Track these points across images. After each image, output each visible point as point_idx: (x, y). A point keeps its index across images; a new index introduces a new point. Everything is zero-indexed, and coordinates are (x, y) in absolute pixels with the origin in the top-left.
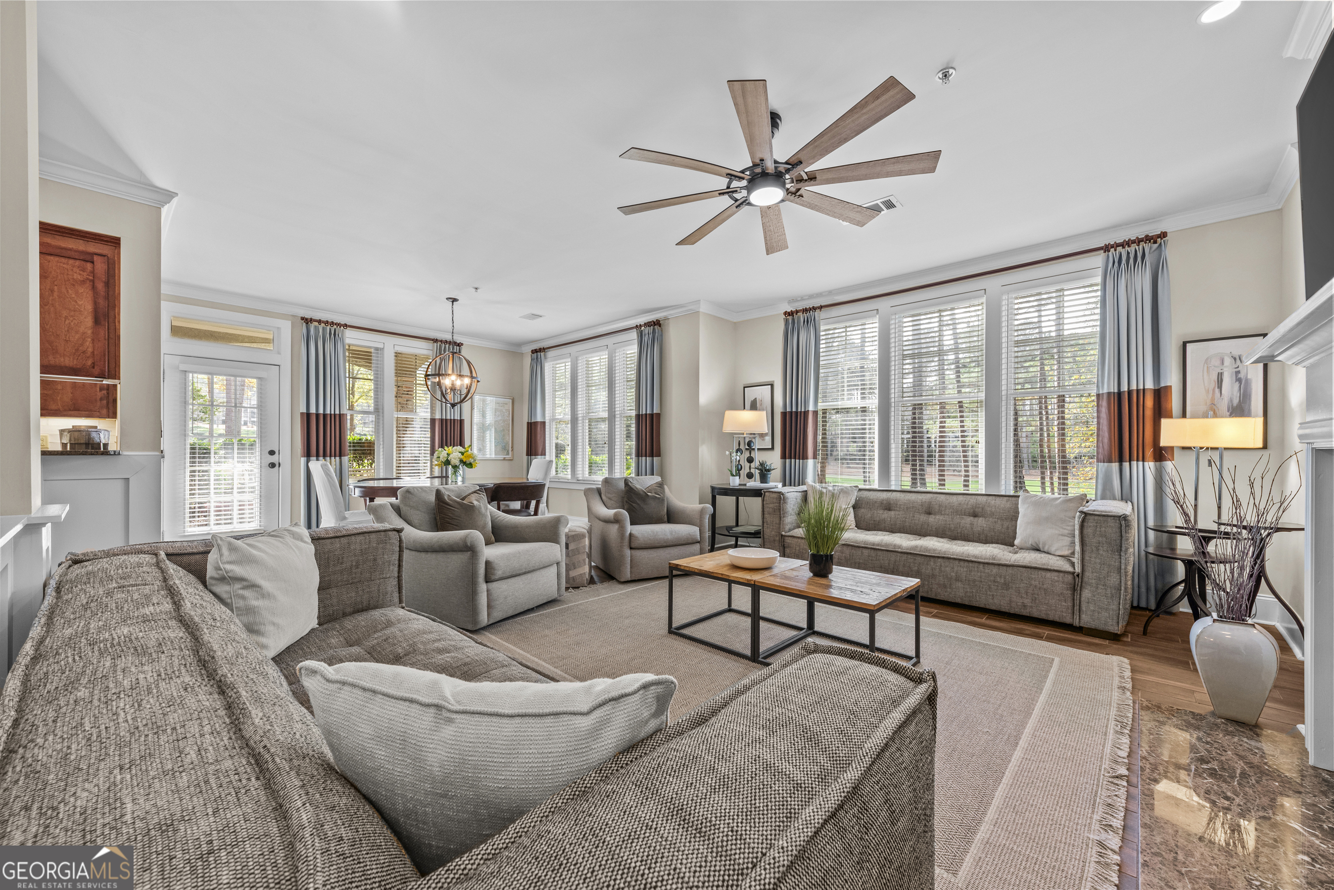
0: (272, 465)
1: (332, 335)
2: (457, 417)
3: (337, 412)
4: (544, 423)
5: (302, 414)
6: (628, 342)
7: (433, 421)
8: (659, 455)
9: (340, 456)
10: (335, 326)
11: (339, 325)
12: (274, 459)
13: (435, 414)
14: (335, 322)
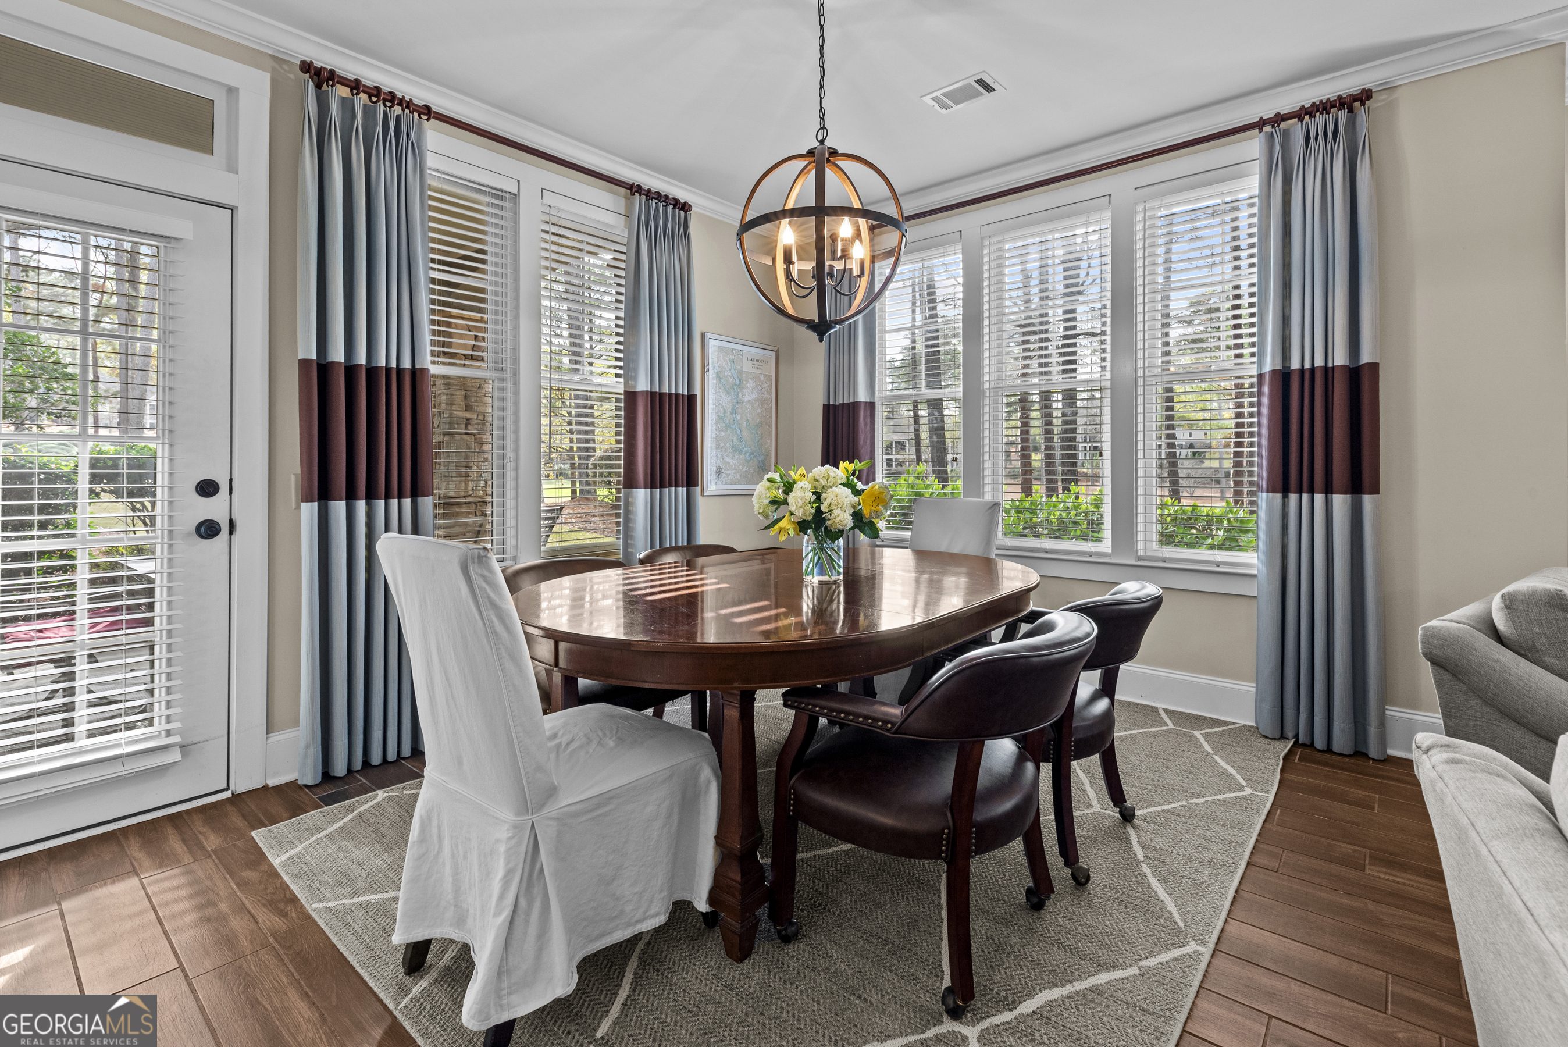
0: (208, 530)
1: (392, 132)
2: (683, 391)
3: (407, 364)
4: (872, 405)
5: (304, 364)
6: (1232, 172)
7: (631, 397)
8: (1375, 490)
9: (415, 494)
10: (397, 110)
11: (407, 104)
12: (215, 508)
13: (635, 378)
14: (399, 95)
